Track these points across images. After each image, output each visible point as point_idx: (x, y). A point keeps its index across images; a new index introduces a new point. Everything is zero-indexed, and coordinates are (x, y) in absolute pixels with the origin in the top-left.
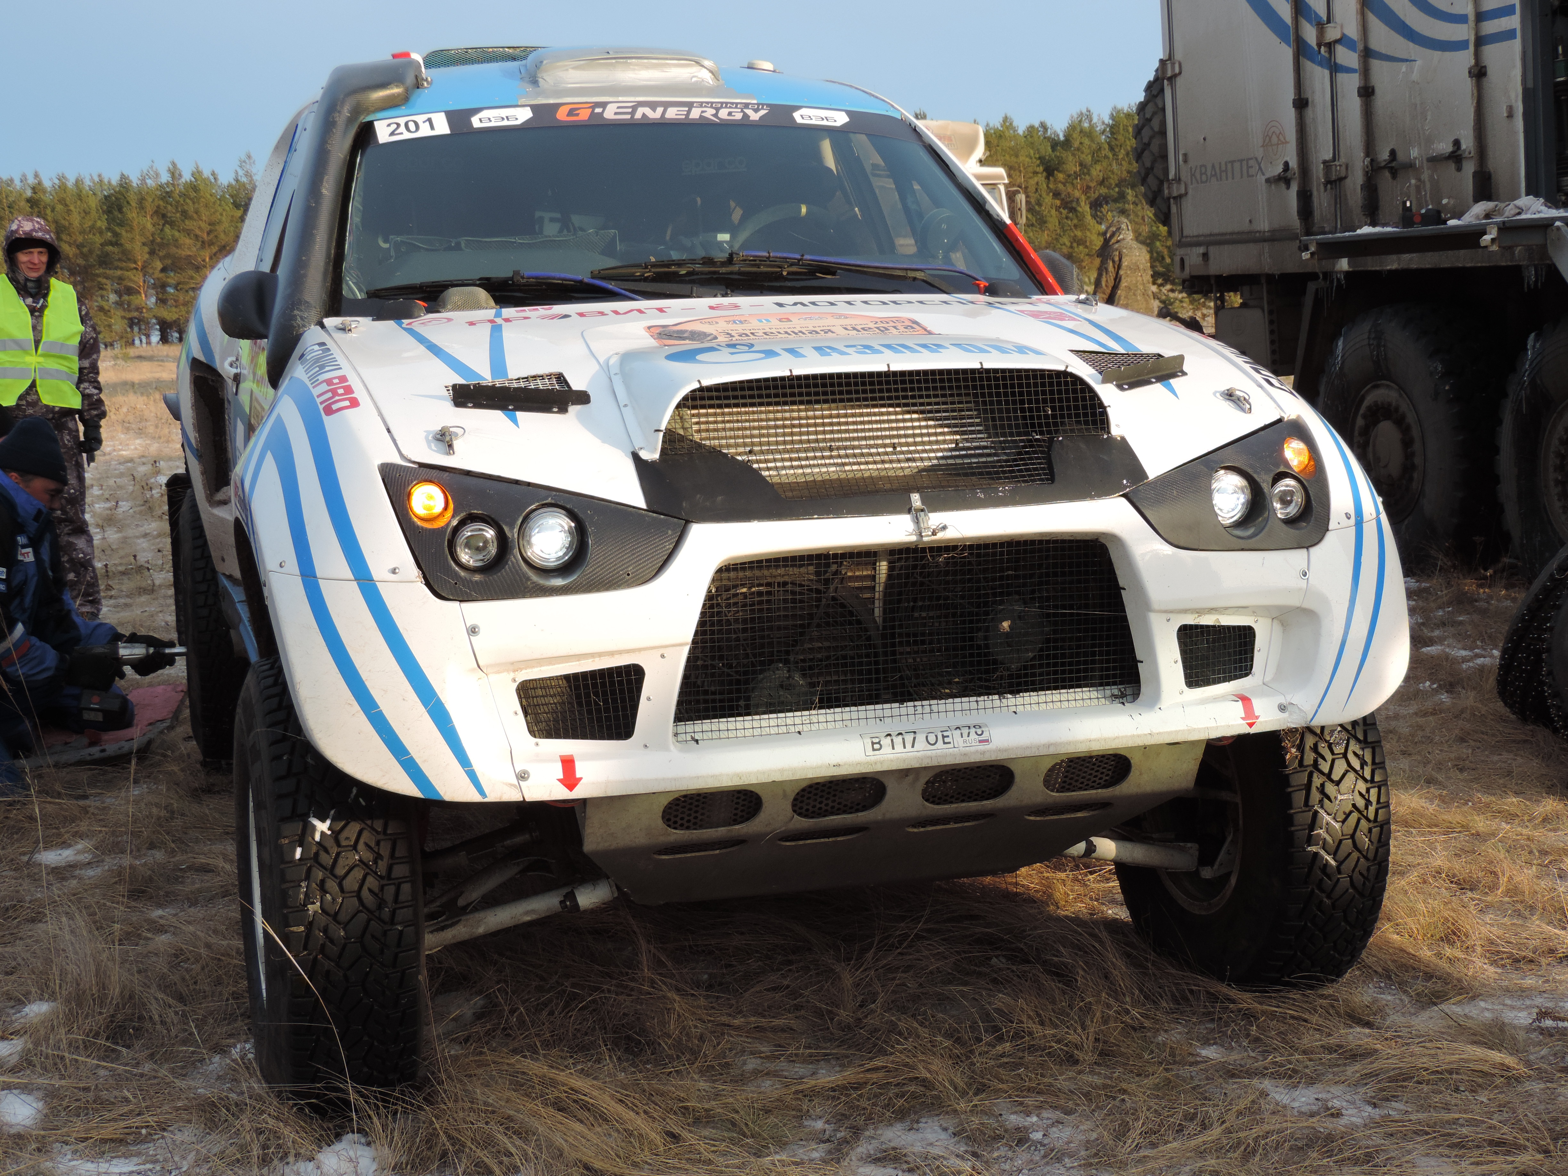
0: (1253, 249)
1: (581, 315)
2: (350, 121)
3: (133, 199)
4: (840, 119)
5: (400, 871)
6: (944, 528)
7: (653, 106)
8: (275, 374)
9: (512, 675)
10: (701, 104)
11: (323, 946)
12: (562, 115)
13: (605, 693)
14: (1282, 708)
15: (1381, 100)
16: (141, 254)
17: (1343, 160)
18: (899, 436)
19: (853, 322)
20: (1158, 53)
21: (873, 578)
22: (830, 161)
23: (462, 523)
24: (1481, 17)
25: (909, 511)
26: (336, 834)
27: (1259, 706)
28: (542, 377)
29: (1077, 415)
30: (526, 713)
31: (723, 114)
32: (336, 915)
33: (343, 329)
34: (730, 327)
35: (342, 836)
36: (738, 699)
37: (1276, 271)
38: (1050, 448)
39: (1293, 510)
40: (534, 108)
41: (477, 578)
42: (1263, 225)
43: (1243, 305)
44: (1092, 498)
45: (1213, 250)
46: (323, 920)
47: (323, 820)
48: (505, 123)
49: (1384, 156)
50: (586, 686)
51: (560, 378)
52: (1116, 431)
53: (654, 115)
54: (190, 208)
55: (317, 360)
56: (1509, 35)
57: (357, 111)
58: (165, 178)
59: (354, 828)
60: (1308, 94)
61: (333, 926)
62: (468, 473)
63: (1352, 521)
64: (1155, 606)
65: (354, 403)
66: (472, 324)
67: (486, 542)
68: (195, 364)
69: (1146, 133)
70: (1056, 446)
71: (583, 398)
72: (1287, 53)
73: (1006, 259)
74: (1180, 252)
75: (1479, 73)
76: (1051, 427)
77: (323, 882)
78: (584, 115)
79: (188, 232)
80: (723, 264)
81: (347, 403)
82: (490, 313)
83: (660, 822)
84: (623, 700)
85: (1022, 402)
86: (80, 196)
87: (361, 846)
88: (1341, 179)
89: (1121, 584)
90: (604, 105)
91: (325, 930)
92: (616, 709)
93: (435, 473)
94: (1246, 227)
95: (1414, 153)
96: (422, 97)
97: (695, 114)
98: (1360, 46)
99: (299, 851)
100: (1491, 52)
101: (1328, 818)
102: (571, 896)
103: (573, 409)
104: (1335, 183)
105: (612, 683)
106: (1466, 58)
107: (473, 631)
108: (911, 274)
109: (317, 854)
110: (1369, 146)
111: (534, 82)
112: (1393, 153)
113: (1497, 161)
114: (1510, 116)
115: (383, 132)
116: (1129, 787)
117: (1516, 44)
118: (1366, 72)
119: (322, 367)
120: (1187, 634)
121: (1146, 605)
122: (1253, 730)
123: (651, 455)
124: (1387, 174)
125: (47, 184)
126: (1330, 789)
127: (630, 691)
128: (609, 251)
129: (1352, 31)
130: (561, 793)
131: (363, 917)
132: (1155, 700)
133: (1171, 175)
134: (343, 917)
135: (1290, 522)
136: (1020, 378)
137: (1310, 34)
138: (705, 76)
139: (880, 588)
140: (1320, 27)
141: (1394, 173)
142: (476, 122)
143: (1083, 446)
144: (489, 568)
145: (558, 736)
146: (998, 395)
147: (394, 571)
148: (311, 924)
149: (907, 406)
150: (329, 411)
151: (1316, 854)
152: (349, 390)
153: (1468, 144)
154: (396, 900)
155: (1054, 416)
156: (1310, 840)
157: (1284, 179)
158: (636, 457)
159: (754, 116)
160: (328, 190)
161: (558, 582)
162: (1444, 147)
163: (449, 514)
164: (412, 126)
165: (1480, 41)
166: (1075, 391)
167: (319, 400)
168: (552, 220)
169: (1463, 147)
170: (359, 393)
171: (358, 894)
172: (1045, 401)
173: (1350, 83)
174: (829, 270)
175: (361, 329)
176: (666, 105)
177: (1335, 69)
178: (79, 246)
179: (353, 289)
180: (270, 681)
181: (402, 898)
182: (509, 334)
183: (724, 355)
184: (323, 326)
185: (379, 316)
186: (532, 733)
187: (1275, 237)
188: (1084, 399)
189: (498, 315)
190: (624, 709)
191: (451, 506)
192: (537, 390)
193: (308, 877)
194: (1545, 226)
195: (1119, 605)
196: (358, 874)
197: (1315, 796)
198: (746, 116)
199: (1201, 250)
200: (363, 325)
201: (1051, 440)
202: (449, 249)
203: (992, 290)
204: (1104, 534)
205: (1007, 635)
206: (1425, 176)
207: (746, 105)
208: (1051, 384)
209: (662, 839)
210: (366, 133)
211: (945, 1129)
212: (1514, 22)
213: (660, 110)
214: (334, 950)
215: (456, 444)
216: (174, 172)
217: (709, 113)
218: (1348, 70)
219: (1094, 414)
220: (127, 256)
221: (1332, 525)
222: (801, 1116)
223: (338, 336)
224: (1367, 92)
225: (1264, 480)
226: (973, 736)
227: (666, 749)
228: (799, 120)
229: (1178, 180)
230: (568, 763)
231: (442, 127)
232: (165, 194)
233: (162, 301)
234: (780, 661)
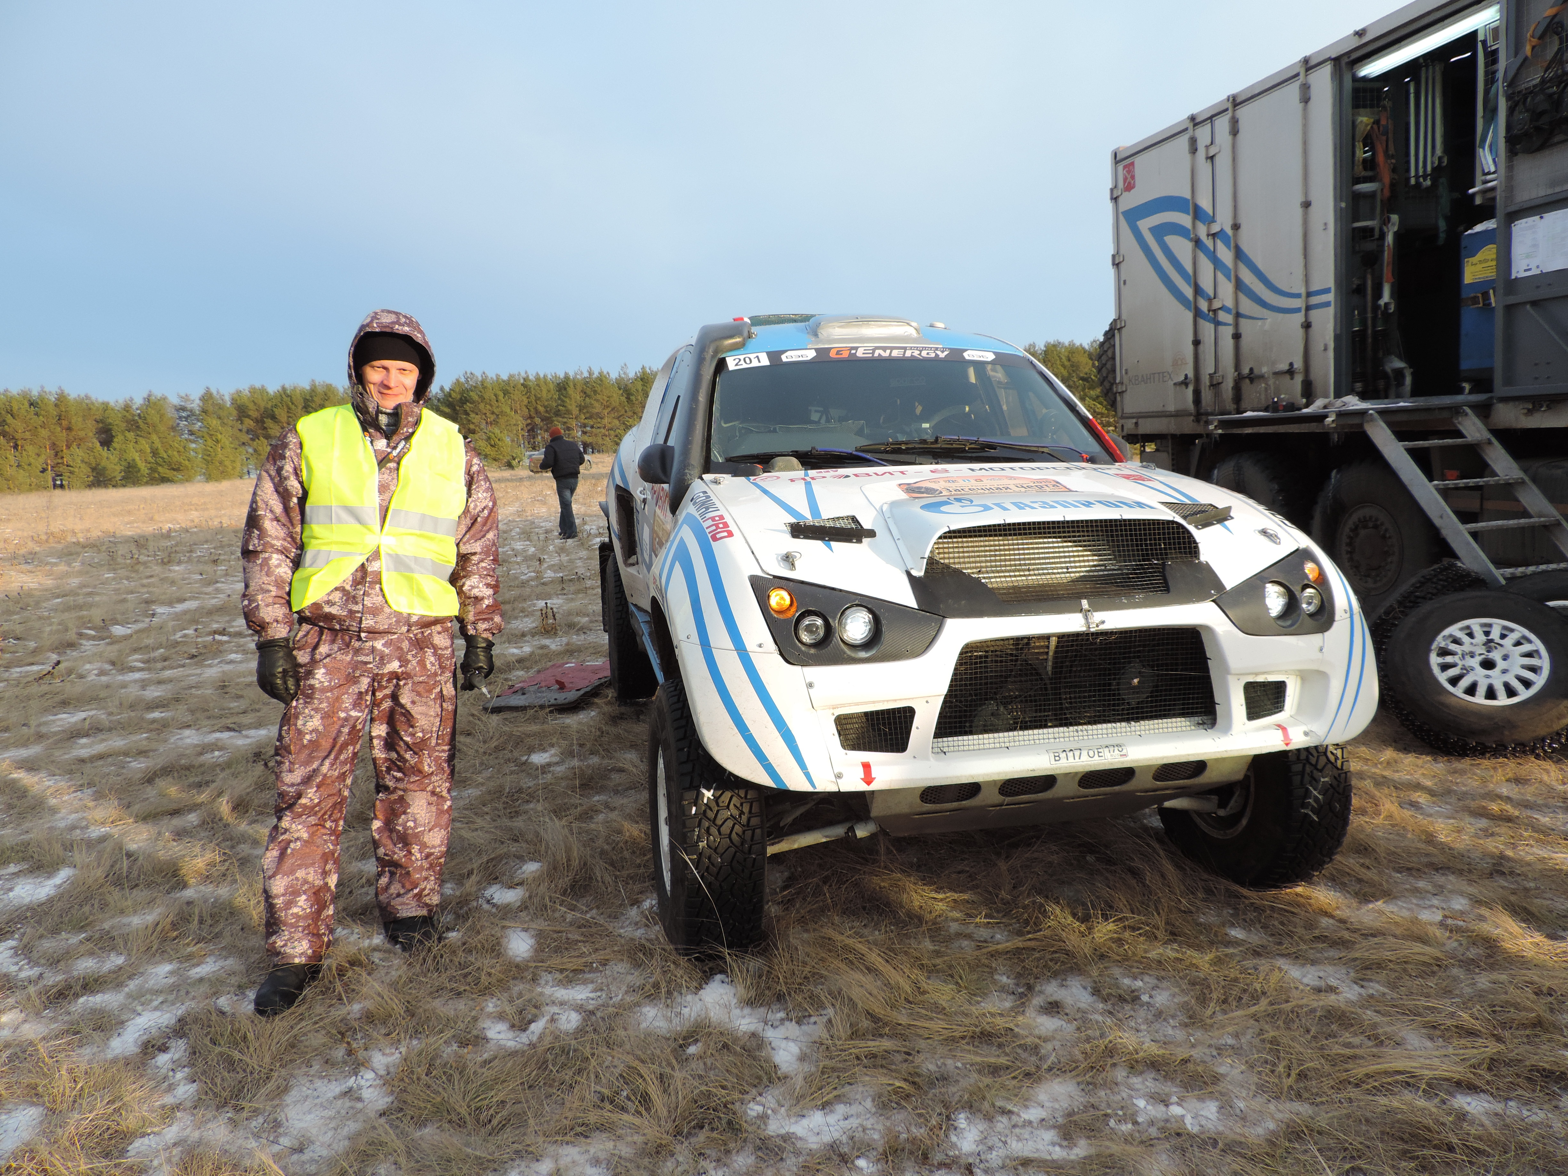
0: (1165, 421)
1: (856, 475)
2: (713, 357)
3: (571, 385)
4: (990, 357)
5: (755, 821)
6: (1103, 622)
7: (884, 349)
8: (674, 507)
9: (832, 711)
10: (911, 348)
11: (708, 868)
12: (833, 354)
13: (890, 724)
14: (1306, 734)
15: (1245, 341)
16: (575, 411)
17: (1220, 373)
18: (1070, 562)
19: (1021, 482)
20: (1112, 316)
21: (1048, 647)
22: (973, 379)
23: (802, 616)
24: (1309, 295)
25: (1081, 611)
26: (717, 799)
27: (1291, 731)
28: (843, 518)
29: (1180, 548)
30: (840, 735)
31: (924, 353)
32: (715, 850)
33: (716, 482)
34: (948, 485)
35: (720, 800)
36: (965, 722)
37: (1178, 432)
38: (1164, 568)
39: (1312, 608)
40: (816, 350)
41: (812, 651)
42: (1171, 408)
43: (1157, 450)
44: (1194, 602)
45: (1140, 421)
46: (708, 852)
47: (709, 790)
48: (801, 359)
49: (1246, 371)
50: (878, 719)
51: (854, 519)
52: (1203, 558)
53: (886, 354)
54: (598, 389)
55: (704, 503)
56: (1327, 304)
57: (716, 352)
58: (586, 374)
59: (728, 794)
60: (1201, 337)
61: (714, 855)
62: (802, 582)
63: (1348, 615)
64: (1233, 671)
65: (730, 534)
66: (792, 480)
67: (817, 628)
68: (618, 488)
69: (1104, 358)
70: (1167, 568)
71: (871, 534)
72: (1189, 316)
73: (1090, 439)
74: (1122, 421)
75: (1307, 326)
76: (1163, 556)
77: (708, 828)
78: (845, 355)
79: (597, 401)
80: (932, 443)
81: (725, 534)
82: (801, 473)
83: (918, 801)
84: (901, 728)
85: (1146, 540)
86: (545, 382)
87: (732, 806)
88: (1219, 384)
89: (1208, 655)
90: (856, 348)
91: (709, 858)
92: (896, 734)
93: (784, 582)
94: (1160, 409)
95: (1264, 370)
96: (751, 343)
97: (908, 354)
98: (1234, 312)
99: (694, 809)
100: (1314, 314)
101: (1315, 793)
102: (852, 829)
103: (865, 540)
104: (1215, 385)
105: (894, 718)
106: (1300, 318)
107: (810, 685)
108: (1041, 450)
109: (705, 811)
110: (1237, 366)
111: (816, 335)
112: (1251, 370)
113: (1316, 374)
114: (1326, 349)
115: (732, 364)
116: (1206, 778)
117: (1331, 310)
118: (1237, 325)
119: (707, 508)
120: (1251, 689)
121: (1225, 670)
122: (1288, 748)
123: (919, 573)
124: (1247, 381)
125: (531, 377)
126: (1317, 774)
127: (906, 722)
128: (860, 433)
129: (1229, 303)
130: (862, 787)
131: (733, 850)
132: (1227, 729)
133: (1118, 380)
134: (721, 850)
135: (1311, 615)
136: (1144, 524)
137: (1203, 306)
138: (911, 332)
139: (1051, 654)
140: (1210, 300)
141: (1252, 380)
142: (784, 358)
143: (1184, 568)
144: (818, 645)
145: (859, 749)
146: (1131, 535)
147: (760, 646)
148: (701, 854)
149: (1065, 538)
150: (715, 539)
151: (1307, 814)
152: (726, 525)
153: (1298, 364)
154: (752, 839)
155: (1165, 549)
156: (1304, 805)
157: (1185, 383)
158: (909, 574)
159: (942, 355)
160: (702, 398)
161: (863, 654)
162: (1285, 367)
163: (793, 609)
164: (748, 360)
165: (1308, 308)
166: (1178, 533)
167: (708, 531)
168: (816, 411)
169: (1295, 366)
170: (732, 527)
171: (730, 836)
172: (1160, 539)
173: (1227, 332)
174: (992, 446)
175: (726, 482)
176: (892, 348)
177: (1217, 323)
178: (545, 407)
179: (717, 457)
180: (675, 699)
181: (755, 838)
182: (816, 487)
183: (956, 507)
184: (702, 479)
185: (735, 474)
186: (844, 747)
187: (1178, 414)
188: (1184, 538)
189: (807, 475)
190: (902, 734)
191: (795, 604)
192: (842, 528)
193: (699, 826)
194: (1363, 413)
195: (1206, 669)
196: (730, 823)
197: (1307, 778)
198: (937, 355)
199: (1134, 421)
200: (726, 479)
201: (1164, 564)
202: (770, 431)
203: (1092, 460)
204: (1201, 626)
205: (1135, 687)
206: (1271, 382)
207: (937, 349)
208: (1164, 529)
209: (918, 810)
210: (721, 364)
211: (1085, 988)
212: (1330, 297)
213: (888, 351)
214: (715, 870)
215: (797, 563)
216: (590, 373)
217: (916, 353)
218: (1226, 324)
219: (1190, 548)
220: (569, 412)
221: (1337, 617)
222: (992, 971)
223: (713, 486)
224: (1237, 336)
225: (1296, 589)
226: (1117, 752)
227: (928, 759)
228: (967, 358)
229: (1122, 383)
230: (867, 767)
231: (765, 361)
232: (586, 382)
233: (584, 433)
234: (992, 699)
